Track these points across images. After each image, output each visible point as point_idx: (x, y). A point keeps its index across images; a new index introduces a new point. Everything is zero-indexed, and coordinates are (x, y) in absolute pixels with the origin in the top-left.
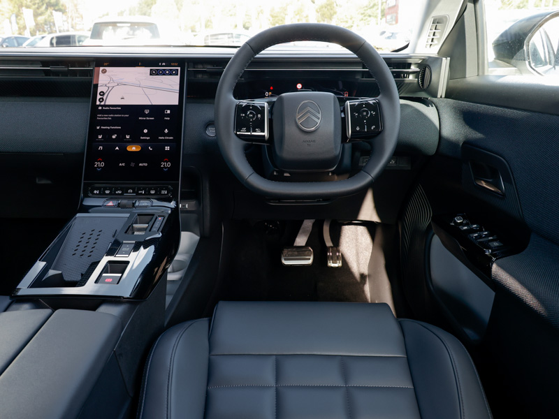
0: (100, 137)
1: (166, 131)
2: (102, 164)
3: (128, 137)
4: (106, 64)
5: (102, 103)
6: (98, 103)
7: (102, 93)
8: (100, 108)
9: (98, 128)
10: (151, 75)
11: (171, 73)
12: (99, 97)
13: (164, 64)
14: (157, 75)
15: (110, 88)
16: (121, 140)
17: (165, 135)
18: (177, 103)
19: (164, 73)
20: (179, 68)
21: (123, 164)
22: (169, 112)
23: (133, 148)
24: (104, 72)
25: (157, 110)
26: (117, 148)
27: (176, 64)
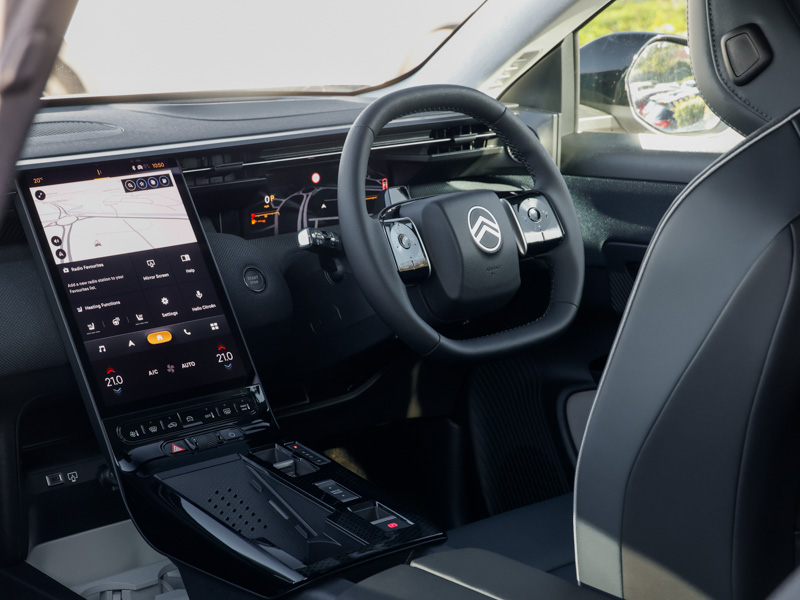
0: (92, 327)
1: (199, 295)
2: (119, 380)
3: (140, 318)
4: (36, 181)
5: (66, 260)
6: (58, 261)
7: (57, 241)
8: (66, 270)
9: (80, 310)
10: (127, 191)
11: (160, 183)
12: (54, 249)
13: (140, 167)
14: (138, 189)
15: (67, 228)
16: (129, 326)
17: (200, 303)
18: (193, 239)
19: (146, 185)
20: (169, 172)
21: (155, 372)
22: (187, 258)
23: (159, 337)
24: (41, 196)
25: (167, 257)
26: (131, 343)
27: (161, 165)
